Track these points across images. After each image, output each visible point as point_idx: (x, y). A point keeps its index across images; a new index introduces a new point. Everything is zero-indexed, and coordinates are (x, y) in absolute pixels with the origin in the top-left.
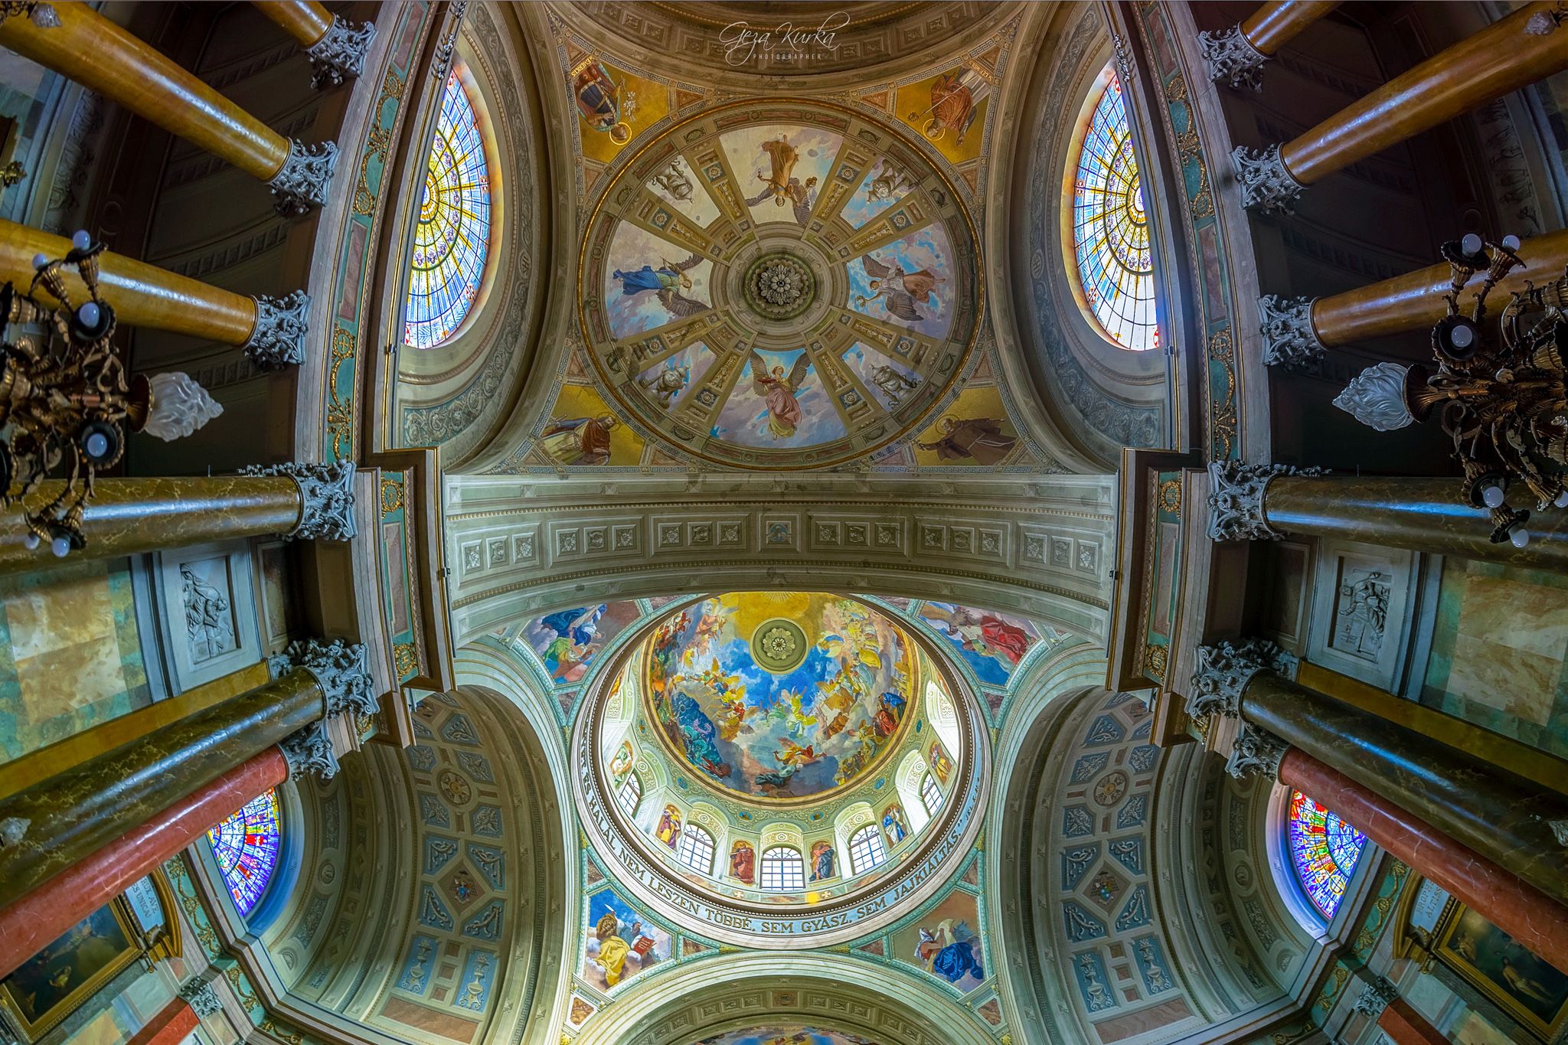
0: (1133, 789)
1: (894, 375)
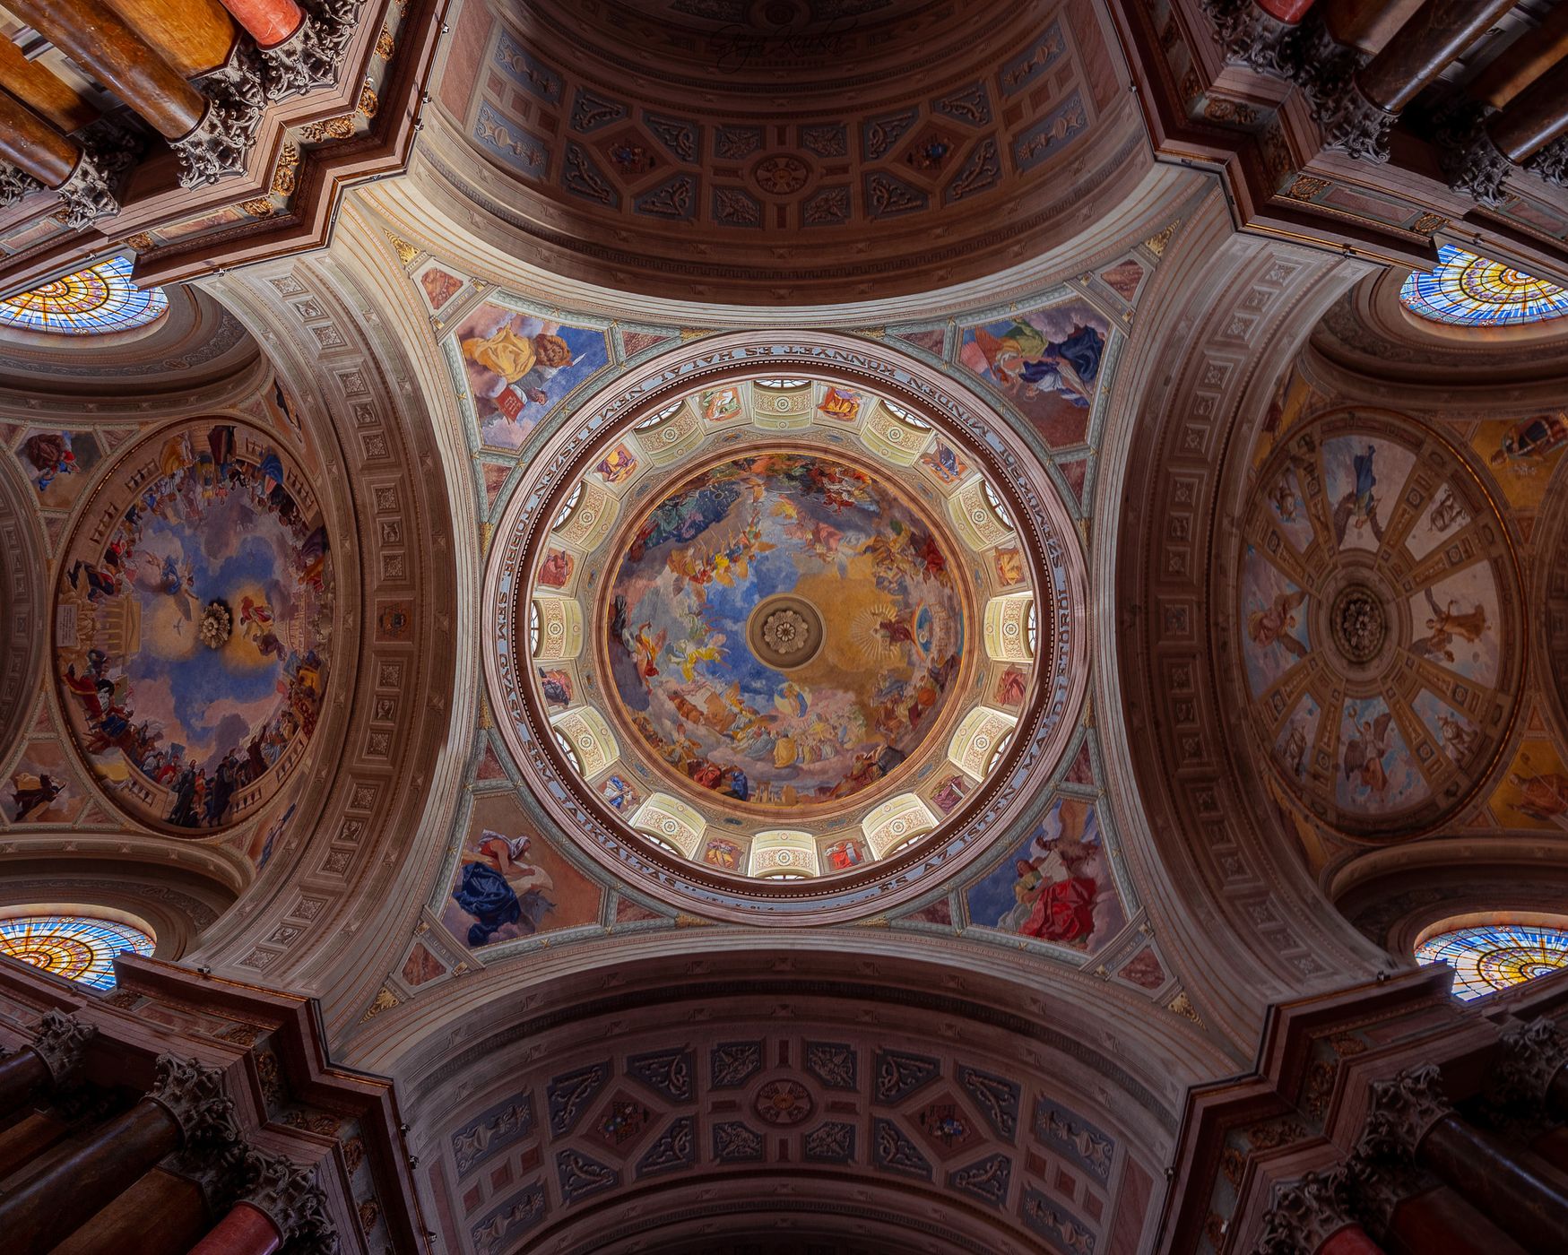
0: (774, 1138)
1: (1301, 751)
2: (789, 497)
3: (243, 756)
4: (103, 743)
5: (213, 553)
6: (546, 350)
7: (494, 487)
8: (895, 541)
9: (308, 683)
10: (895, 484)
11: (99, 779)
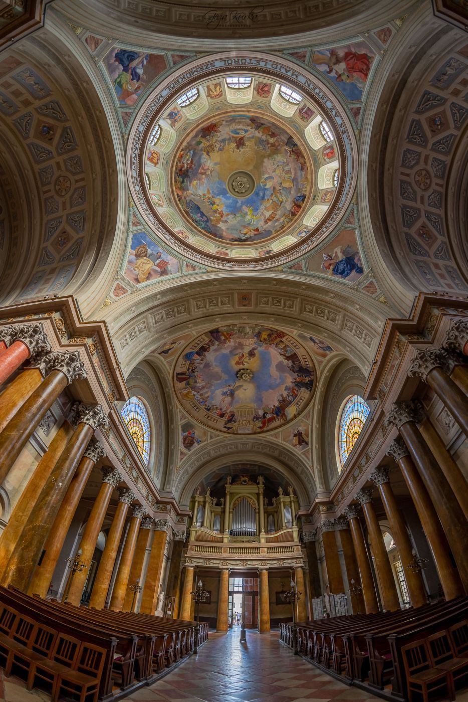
2: (191, 182)
3: (290, 363)
4: (284, 415)
5: (220, 378)
6: (141, 254)
7: (194, 268)
8: (205, 144)
9: (266, 337)
10: (183, 141)
11: (295, 417)
